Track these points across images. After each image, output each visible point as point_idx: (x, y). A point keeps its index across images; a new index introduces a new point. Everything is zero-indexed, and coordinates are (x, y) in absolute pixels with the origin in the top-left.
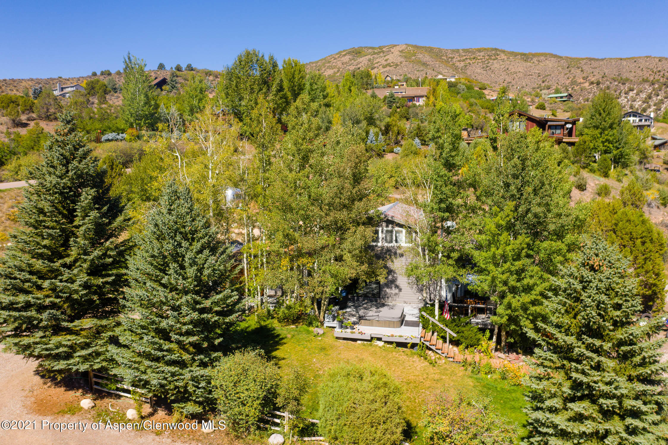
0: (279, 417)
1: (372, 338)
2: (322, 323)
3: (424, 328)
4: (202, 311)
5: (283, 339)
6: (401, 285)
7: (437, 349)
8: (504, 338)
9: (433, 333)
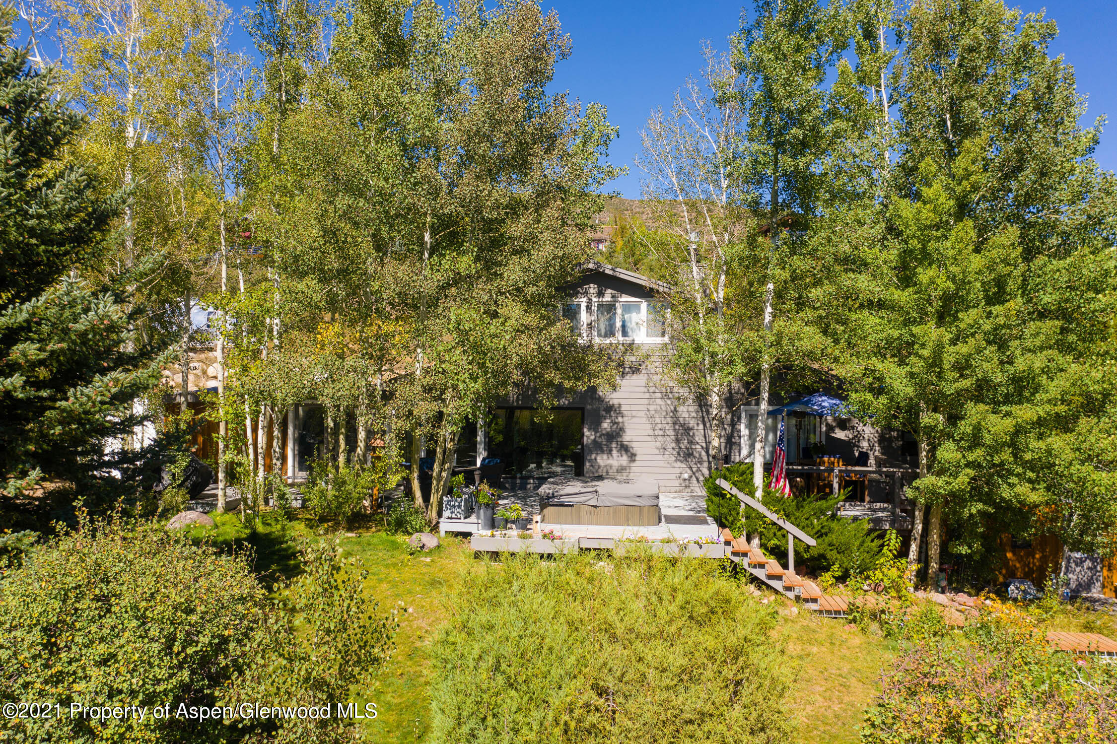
1: (582, 551)
2: (434, 526)
6: (634, 445)
7: (770, 577)
8: (934, 551)
9: (749, 539)
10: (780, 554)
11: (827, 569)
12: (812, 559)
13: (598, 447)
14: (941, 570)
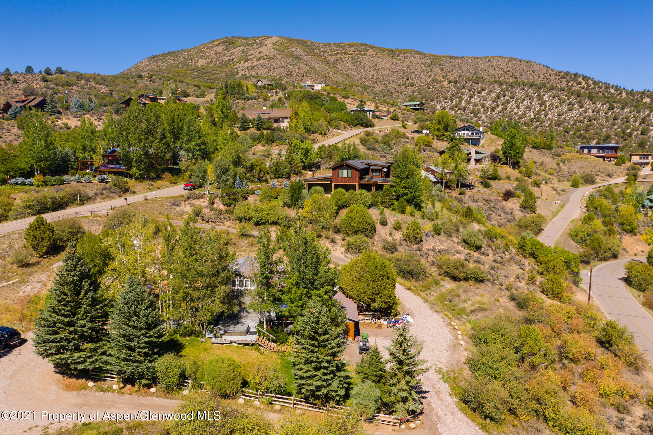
0: (187, 382)
1: (231, 342)
2: (205, 336)
3: (259, 335)
4: (149, 337)
5: (184, 345)
6: (248, 311)
9: (263, 337)
11: (277, 342)
12: (275, 340)
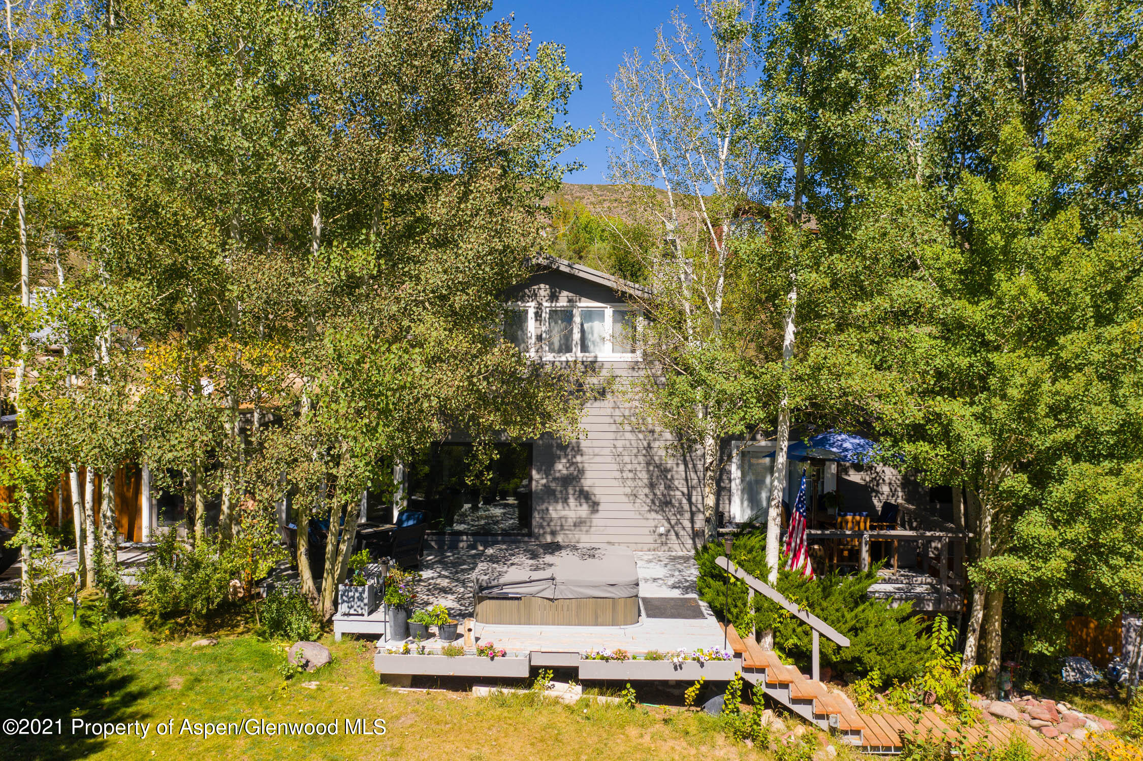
1: (535, 671)
2: (326, 626)
6: (596, 491)
7: (795, 701)
8: (995, 643)
9: (759, 639)
10: (801, 658)
11: (863, 674)
12: (844, 662)
13: (549, 494)
14: (1003, 668)
